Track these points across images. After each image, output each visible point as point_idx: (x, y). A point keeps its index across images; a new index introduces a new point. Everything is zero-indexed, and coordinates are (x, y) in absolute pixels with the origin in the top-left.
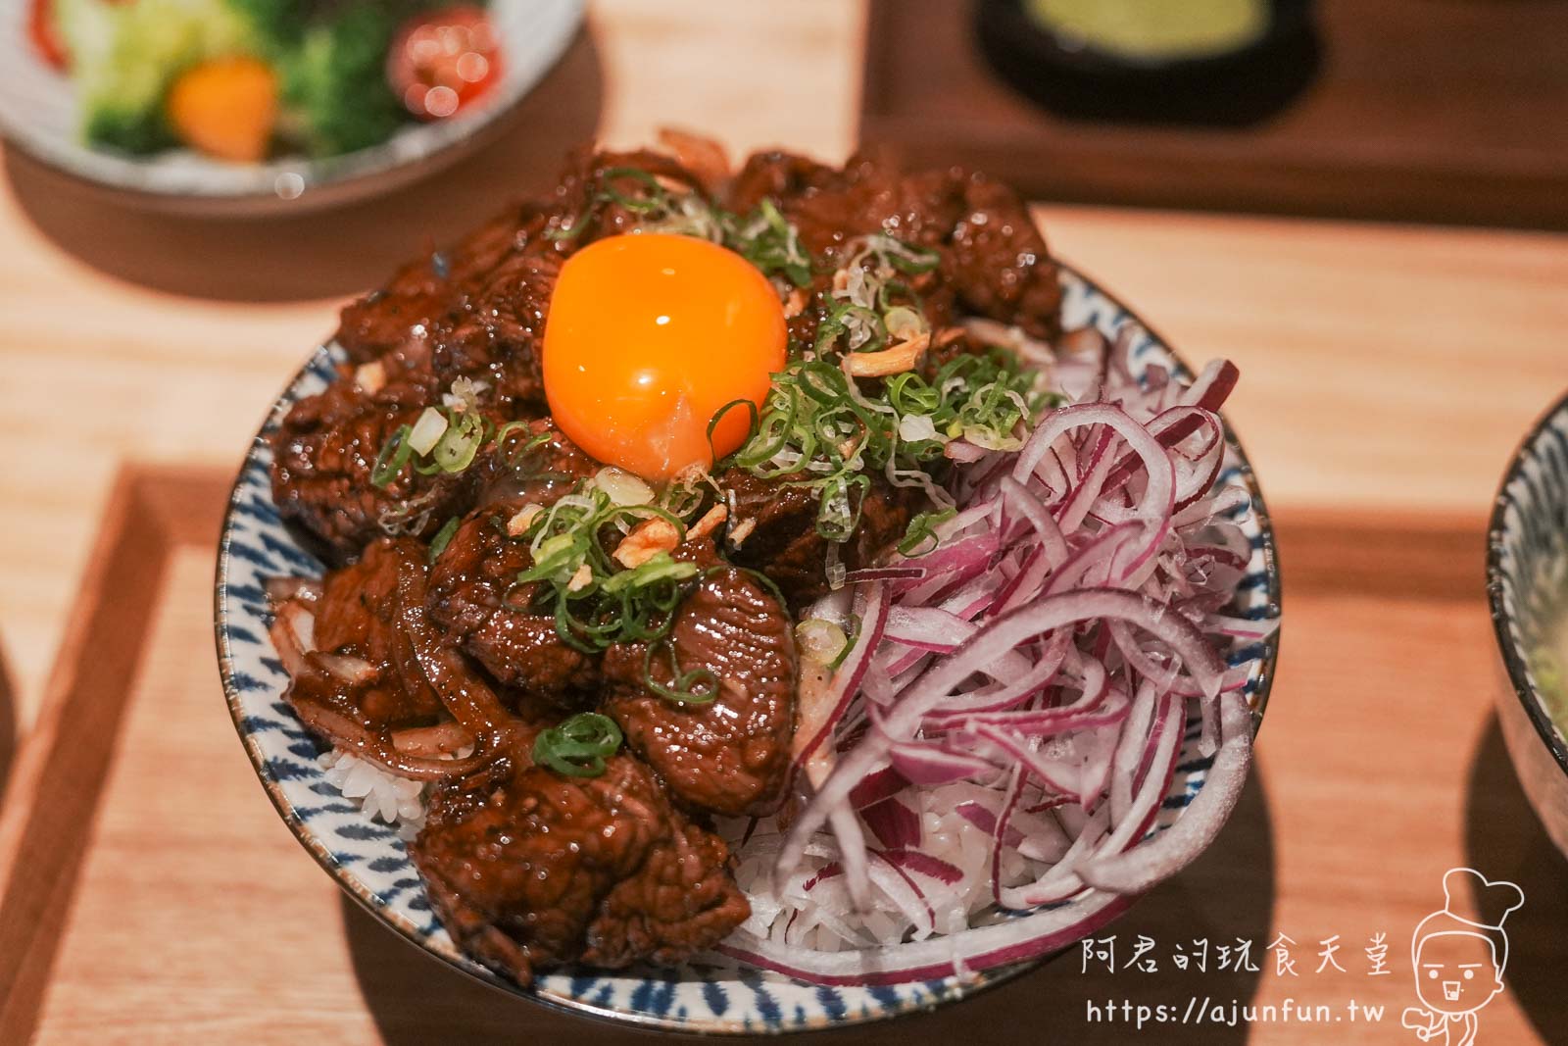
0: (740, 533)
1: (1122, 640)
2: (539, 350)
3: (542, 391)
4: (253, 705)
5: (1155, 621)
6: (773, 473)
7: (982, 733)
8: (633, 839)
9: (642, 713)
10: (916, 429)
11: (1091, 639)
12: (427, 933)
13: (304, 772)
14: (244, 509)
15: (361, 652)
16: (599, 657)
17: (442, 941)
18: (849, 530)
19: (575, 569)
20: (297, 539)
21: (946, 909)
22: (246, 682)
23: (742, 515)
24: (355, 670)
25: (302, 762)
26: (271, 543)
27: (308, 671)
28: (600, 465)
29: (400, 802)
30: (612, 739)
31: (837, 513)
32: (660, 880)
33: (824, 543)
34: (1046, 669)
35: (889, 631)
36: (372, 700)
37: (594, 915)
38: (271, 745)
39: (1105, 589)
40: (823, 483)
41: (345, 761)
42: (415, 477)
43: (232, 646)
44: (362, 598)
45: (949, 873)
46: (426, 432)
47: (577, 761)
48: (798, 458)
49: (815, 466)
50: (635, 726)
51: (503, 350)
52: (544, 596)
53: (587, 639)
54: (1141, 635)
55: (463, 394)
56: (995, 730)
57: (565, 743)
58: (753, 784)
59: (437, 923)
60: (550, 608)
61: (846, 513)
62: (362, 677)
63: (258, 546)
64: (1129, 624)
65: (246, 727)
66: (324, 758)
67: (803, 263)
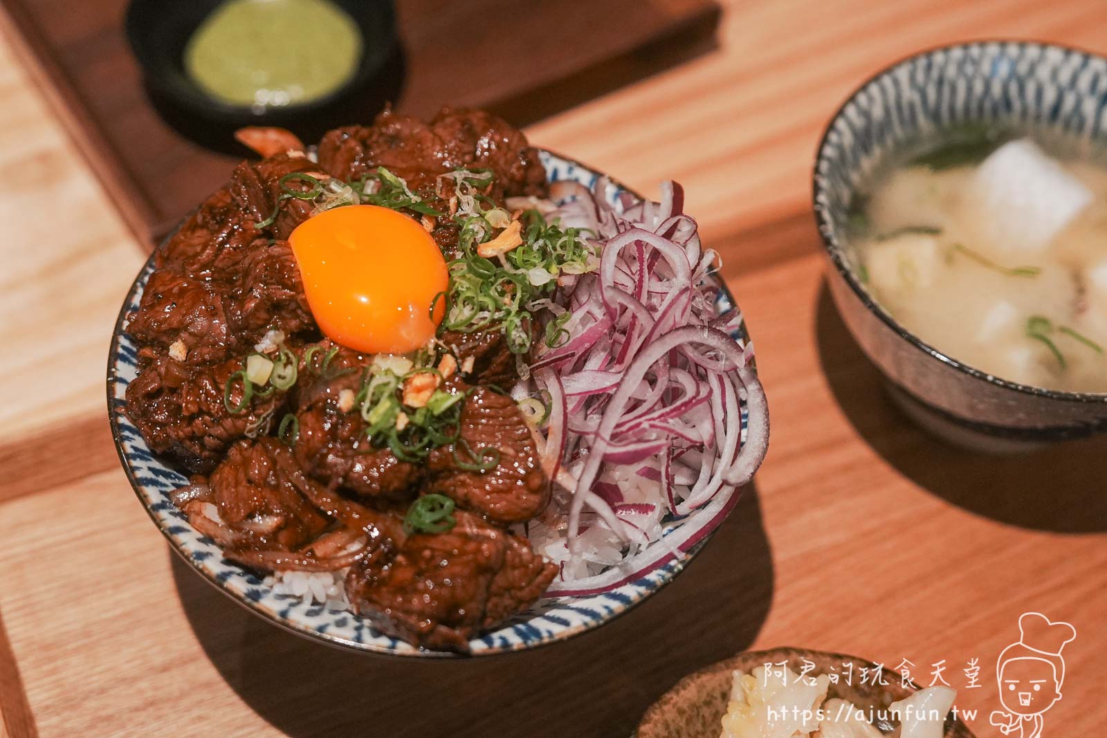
0: (468, 366)
1: (691, 353)
2: (305, 301)
3: (313, 323)
4: (212, 566)
5: (705, 337)
6: (475, 327)
7: (652, 426)
9: (463, 484)
10: (539, 277)
11: (675, 358)
12: (391, 648)
13: (264, 592)
14: (134, 457)
15: (266, 512)
16: (426, 460)
17: (403, 648)
18: (528, 345)
19: (396, 417)
20: (164, 465)
21: (650, 528)
22: (202, 556)
23: (464, 357)
24: (265, 523)
25: (257, 587)
26: (155, 471)
27: (236, 534)
28: (374, 355)
29: (325, 587)
30: (448, 503)
31: (518, 336)
32: (514, 567)
33: (513, 356)
34: (662, 383)
35: (567, 392)
36: (283, 536)
38: (238, 585)
39: (675, 329)
40: (505, 324)
41: (288, 576)
42: (256, 398)
43: (177, 537)
44: (250, 481)
45: (645, 508)
46: (258, 369)
47: (436, 522)
48: (486, 314)
49: (497, 315)
50: (461, 492)
51: (275, 307)
52: (380, 442)
53: (413, 455)
54: (696, 346)
55: (268, 343)
56: (657, 423)
57: (422, 515)
59: (394, 639)
60: (384, 444)
61: (524, 336)
62: (274, 525)
63: (150, 475)
64: (691, 343)
66: (267, 580)
67: (419, 199)
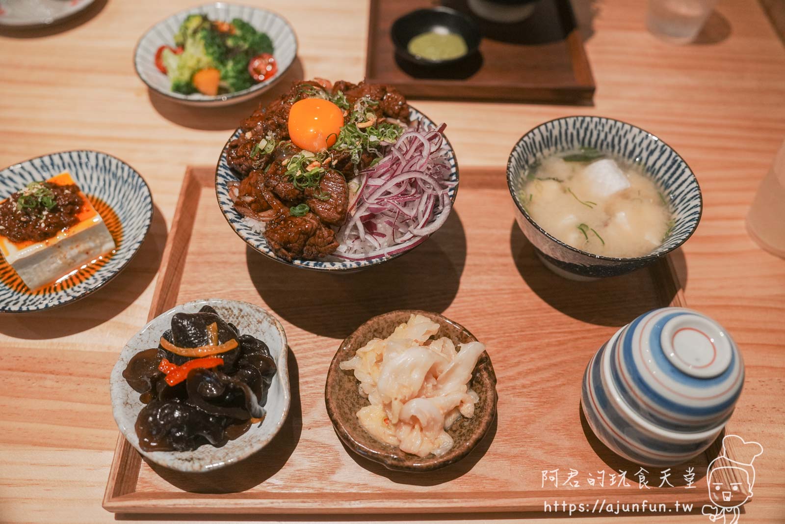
0: (334, 163)
1: (420, 183)
2: (287, 125)
3: (288, 135)
4: (225, 208)
5: (427, 178)
6: (341, 149)
7: (388, 201)
8: (312, 228)
9: (314, 202)
10: (373, 139)
11: (413, 183)
12: (268, 252)
13: (238, 222)
14: (221, 167)
15: (250, 195)
16: (303, 192)
17: (271, 254)
18: (358, 161)
19: (297, 171)
20: (233, 174)
21: (383, 243)
22: (224, 203)
23: (335, 159)
24: (249, 199)
25: (238, 220)
26: (227, 174)
27: (238, 200)
28: (302, 150)
29: (260, 227)
30: (307, 209)
31: (356, 157)
32: (319, 237)
33: (353, 165)
34: (402, 189)
35: (368, 183)
36: (253, 205)
37: (304, 245)
38: (230, 216)
39: (415, 171)
40: (352, 151)
41: (247, 219)
42: (260, 155)
43: (221, 195)
44: (250, 183)
45: (383, 236)
46: (263, 144)
47: (300, 214)
48: (346, 145)
49: (350, 147)
50: (312, 205)
51: (279, 126)
52: (291, 178)
53: (301, 187)
54: (425, 182)
55: (271, 135)
56: (391, 201)
57: (297, 210)
58: (339, 216)
59: (270, 250)
60: (292, 181)
61: (357, 157)
62: (251, 200)
63: (225, 175)
64: (422, 179)
65: (224, 212)
66: (242, 219)
67: (347, 104)
